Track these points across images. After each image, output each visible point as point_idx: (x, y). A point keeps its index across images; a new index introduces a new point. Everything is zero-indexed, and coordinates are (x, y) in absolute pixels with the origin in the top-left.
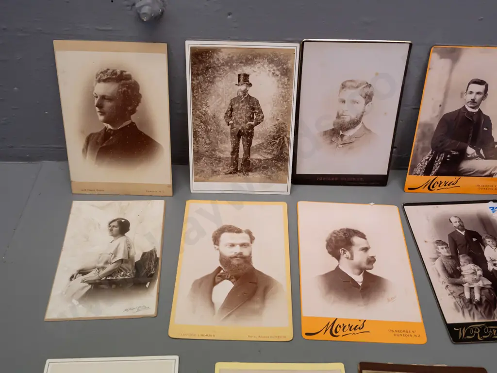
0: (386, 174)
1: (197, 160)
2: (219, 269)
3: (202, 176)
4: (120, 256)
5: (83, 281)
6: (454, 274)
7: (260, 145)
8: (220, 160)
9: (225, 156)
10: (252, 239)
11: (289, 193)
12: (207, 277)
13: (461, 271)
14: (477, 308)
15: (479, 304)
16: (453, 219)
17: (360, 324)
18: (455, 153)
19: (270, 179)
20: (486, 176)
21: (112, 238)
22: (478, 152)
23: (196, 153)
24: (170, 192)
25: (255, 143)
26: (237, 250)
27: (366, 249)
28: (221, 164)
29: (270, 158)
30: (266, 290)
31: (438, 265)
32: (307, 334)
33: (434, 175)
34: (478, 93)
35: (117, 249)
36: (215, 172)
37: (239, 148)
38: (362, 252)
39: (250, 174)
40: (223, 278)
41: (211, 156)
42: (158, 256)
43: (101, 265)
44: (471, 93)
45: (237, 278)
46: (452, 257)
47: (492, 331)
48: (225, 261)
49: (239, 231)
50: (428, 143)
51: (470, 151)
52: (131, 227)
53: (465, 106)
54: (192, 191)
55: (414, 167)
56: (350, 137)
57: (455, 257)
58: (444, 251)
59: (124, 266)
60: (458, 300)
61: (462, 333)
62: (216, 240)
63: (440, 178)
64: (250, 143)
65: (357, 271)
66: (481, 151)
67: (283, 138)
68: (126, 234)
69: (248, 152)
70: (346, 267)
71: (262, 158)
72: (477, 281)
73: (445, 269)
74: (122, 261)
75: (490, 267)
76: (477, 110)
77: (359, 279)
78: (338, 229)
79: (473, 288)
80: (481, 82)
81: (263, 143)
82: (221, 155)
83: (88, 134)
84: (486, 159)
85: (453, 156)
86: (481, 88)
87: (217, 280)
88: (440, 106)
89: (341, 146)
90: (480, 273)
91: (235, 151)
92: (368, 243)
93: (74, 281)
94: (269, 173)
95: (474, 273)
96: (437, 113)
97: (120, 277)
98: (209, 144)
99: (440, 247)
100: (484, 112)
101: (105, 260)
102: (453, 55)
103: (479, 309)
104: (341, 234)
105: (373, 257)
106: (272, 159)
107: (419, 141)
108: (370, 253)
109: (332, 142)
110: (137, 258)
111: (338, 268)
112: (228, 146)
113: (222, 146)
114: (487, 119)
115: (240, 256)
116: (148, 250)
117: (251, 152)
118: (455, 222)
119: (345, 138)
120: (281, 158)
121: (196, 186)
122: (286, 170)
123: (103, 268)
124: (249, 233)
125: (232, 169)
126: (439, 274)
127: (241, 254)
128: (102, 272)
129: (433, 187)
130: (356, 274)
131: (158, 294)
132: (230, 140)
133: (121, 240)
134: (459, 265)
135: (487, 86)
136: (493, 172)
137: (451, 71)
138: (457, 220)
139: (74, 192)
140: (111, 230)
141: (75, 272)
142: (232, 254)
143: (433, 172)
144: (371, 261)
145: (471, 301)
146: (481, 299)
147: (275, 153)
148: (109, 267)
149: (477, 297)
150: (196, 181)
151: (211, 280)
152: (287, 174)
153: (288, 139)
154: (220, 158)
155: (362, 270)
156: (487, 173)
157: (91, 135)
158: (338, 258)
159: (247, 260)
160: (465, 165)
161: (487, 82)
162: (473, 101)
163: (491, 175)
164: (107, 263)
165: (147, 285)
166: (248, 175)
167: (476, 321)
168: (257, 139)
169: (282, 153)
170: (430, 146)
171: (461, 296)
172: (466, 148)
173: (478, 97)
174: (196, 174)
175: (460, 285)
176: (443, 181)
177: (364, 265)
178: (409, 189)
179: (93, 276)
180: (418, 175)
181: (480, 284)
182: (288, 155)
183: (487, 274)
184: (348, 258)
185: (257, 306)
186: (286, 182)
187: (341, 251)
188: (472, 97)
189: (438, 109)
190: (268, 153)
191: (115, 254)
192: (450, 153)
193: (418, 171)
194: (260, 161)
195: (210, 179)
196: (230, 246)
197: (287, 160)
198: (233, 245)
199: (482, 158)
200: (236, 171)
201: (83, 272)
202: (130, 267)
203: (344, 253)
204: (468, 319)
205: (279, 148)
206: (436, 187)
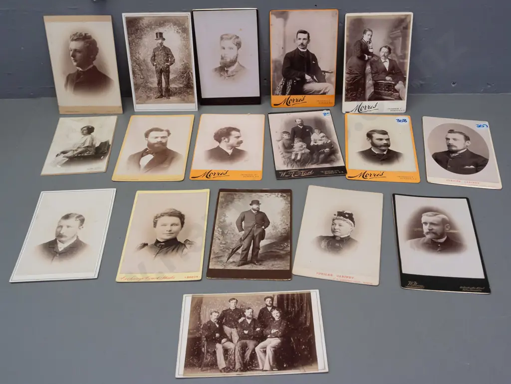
0: (259, 96)
1: (136, 89)
2: (147, 149)
3: (141, 101)
4: (87, 145)
5: (64, 157)
6: (288, 148)
7: (175, 78)
8: (151, 89)
9: (154, 86)
10: (169, 134)
11: (197, 110)
12: (139, 153)
13: (293, 146)
14: (296, 163)
15: (299, 161)
16: (297, 120)
17: (225, 172)
18: (298, 79)
19: (184, 101)
20: (321, 94)
21: (83, 136)
22: (313, 78)
23: (135, 84)
24: (121, 111)
25: (171, 77)
26: (159, 140)
27: (238, 137)
28: (152, 92)
29: (182, 86)
30: (172, 158)
31: (280, 144)
32: (192, 178)
33: (288, 95)
34: (304, 39)
35: (85, 141)
36: (149, 97)
37: (162, 81)
38: (235, 139)
39: (171, 98)
40: (147, 153)
41: (145, 87)
42: (110, 143)
43: (75, 149)
44: (300, 39)
45: (156, 153)
46: (290, 139)
47: (301, 172)
48: (150, 145)
49: (162, 130)
50: (280, 73)
51: (308, 77)
52: (95, 130)
53: (298, 48)
54: (135, 111)
55: (274, 90)
56: (232, 72)
57: (292, 140)
58: (286, 137)
59: (89, 149)
60: (286, 160)
61: (283, 174)
62: (147, 135)
63: (293, 97)
64: (168, 77)
65: (230, 148)
66: (315, 77)
67: (189, 73)
68: (92, 134)
69: (168, 83)
70: (224, 146)
71: (177, 87)
72: (301, 150)
73: (284, 145)
74: (88, 147)
75: (312, 144)
76: (306, 50)
77: (230, 152)
78: (223, 127)
79: (298, 154)
80: (305, 32)
81: (176, 77)
82: (152, 86)
83: (68, 74)
84: (319, 82)
85: (297, 81)
86: (305, 36)
87: (144, 154)
88: (283, 48)
89: (227, 78)
90: (305, 146)
91: (160, 83)
92: (240, 134)
93: (58, 157)
94: (183, 97)
95: (302, 146)
96: (282, 53)
97: (86, 154)
98: (143, 78)
99: (284, 135)
100: (311, 51)
101: (78, 146)
102: (284, 15)
103: (298, 163)
104: (225, 130)
105: (241, 141)
106: (183, 87)
107: (274, 72)
108: (240, 139)
109: (221, 75)
110: (97, 145)
111: (218, 147)
112: (155, 80)
113: (151, 80)
114: (313, 55)
115: (161, 143)
116: (104, 141)
117: (170, 83)
118: (299, 121)
119: (229, 72)
120: (189, 86)
121: (137, 107)
122: (193, 94)
123: (76, 150)
124: (168, 131)
125: (159, 94)
126: (279, 148)
127: (161, 141)
128: (76, 152)
129: (289, 103)
130: (228, 149)
131: (108, 162)
132: (156, 75)
133: (88, 137)
134: (294, 143)
135: (308, 34)
136: (325, 91)
137: (285, 25)
138: (300, 120)
139: (61, 113)
140: (83, 132)
141: (59, 153)
142: (156, 142)
143: (288, 93)
144: (240, 143)
145: (294, 160)
146: (300, 159)
147: (185, 83)
148: (80, 150)
149: (299, 158)
150: (137, 103)
151: (141, 154)
152: (194, 97)
153: (192, 73)
154: (151, 87)
155: (233, 147)
156: (322, 92)
157: (69, 75)
158: (220, 142)
159: (164, 144)
160: (307, 87)
161: (308, 32)
162: (302, 44)
163: (324, 93)
164: (79, 148)
165: (102, 158)
166: (169, 98)
167: (294, 169)
168: (173, 74)
169: (189, 83)
170: (282, 75)
171: (289, 158)
172: (305, 75)
173: (305, 42)
174: (137, 99)
175: (291, 152)
176: (295, 99)
177: (235, 145)
178: (275, 105)
179: (70, 154)
180: (278, 95)
181: (303, 152)
182: (193, 84)
183: (309, 147)
184: (226, 142)
185: (166, 166)
186: (194, 102)
187: (223, 138)
188: (301, 41)
189: (282, 51)
190: (180, 83)
191: (84, 143)
192: (295, 80)
193: (277, 92)
194: (176, 88)
195: (146, 102)
196: (154, 138)
197: (192, 88)
198: (157, 138)
199: (316, 82)
200: (161, 96)
201: (64, 153)
202: (92, 149)
203: (224, 139)
204: (289, 168)
205: (187, 79)
206: (292, 103)
